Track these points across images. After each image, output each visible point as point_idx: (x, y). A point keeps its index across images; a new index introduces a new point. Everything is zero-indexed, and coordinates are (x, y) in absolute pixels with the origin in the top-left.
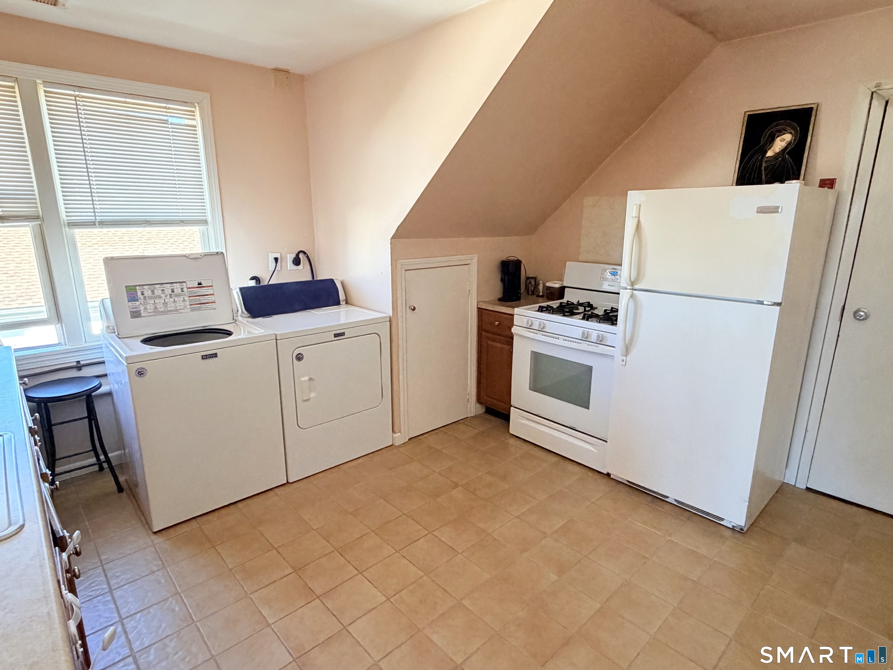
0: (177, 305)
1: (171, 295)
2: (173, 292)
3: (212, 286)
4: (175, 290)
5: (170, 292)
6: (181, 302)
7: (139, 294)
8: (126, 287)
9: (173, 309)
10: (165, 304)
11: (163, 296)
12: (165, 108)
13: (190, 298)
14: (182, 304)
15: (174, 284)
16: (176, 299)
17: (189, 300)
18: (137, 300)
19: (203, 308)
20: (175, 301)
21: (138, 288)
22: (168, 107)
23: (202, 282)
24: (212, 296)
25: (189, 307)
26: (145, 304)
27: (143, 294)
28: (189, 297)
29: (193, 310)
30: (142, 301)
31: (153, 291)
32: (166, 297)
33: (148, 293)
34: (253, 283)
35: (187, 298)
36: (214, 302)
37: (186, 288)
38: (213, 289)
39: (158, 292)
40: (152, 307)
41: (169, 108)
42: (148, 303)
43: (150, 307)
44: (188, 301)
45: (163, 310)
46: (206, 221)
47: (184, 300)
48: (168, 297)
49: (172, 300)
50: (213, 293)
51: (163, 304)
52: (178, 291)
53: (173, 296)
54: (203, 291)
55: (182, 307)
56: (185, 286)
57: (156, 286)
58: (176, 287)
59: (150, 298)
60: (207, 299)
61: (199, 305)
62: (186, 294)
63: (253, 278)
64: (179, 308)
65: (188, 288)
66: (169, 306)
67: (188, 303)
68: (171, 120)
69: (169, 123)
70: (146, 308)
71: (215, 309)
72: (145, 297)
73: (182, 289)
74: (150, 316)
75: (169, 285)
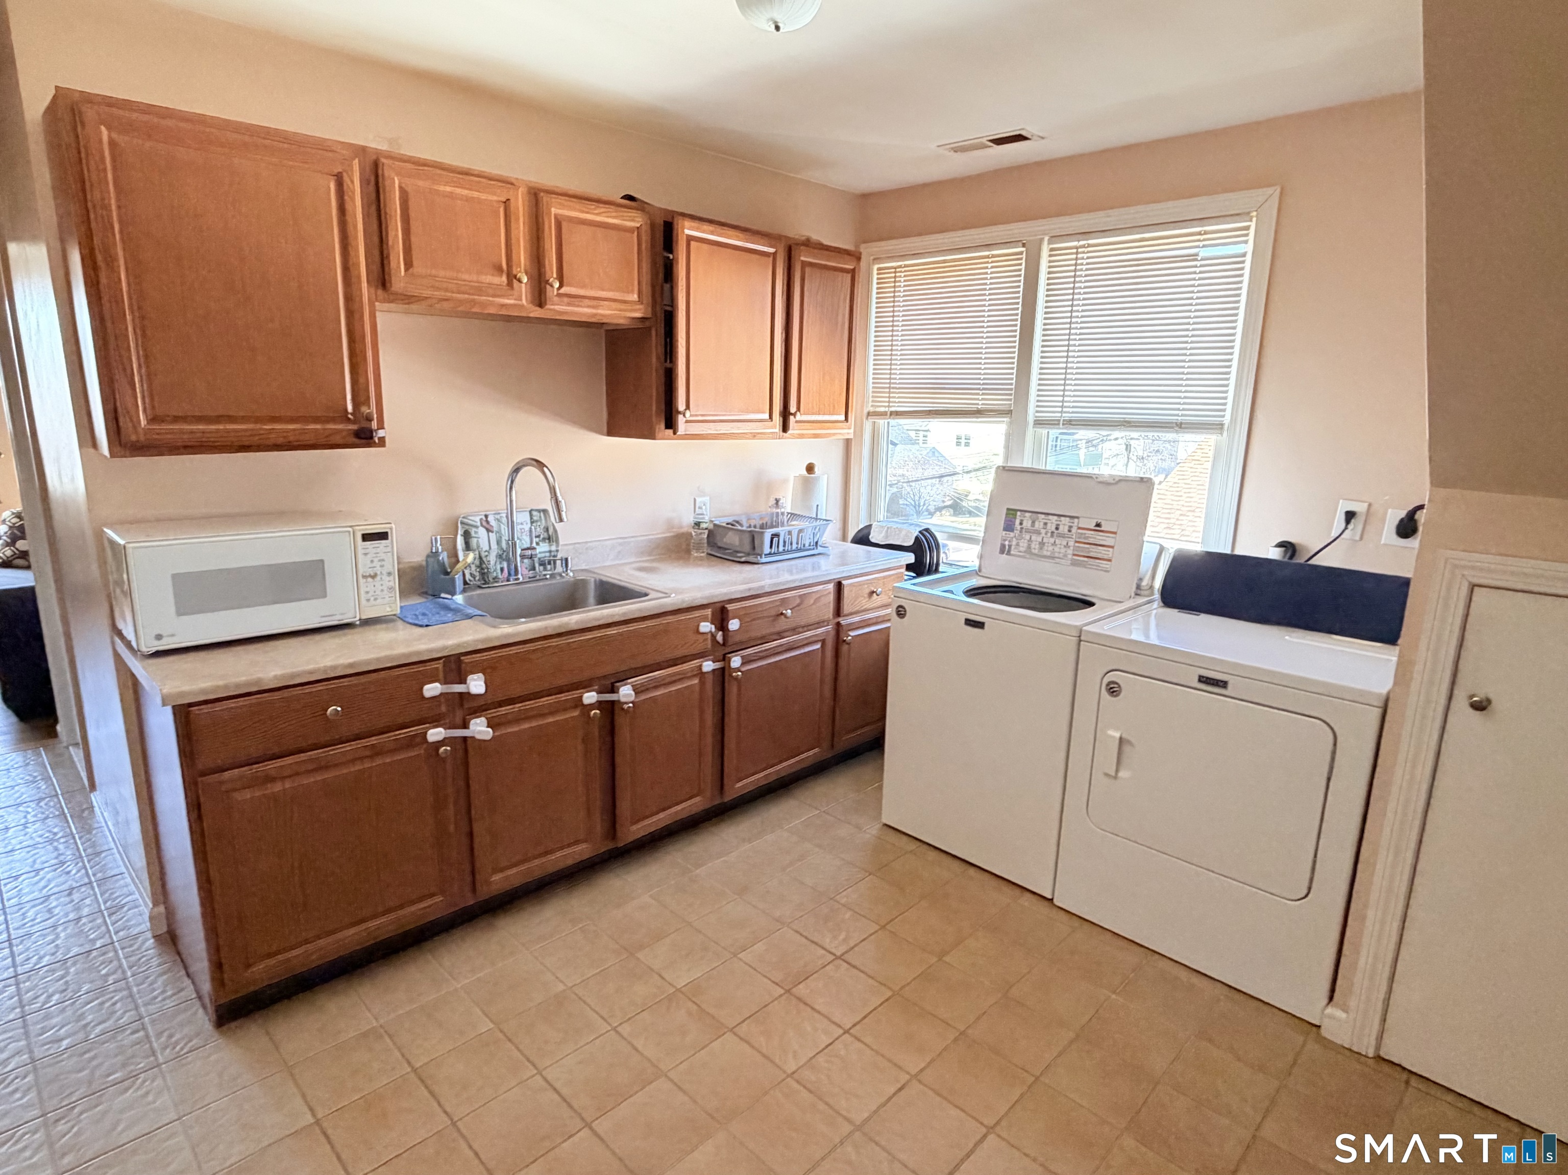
0: (1057, 549)
1: (1053, 532)
2: (1057, 529)
3: (1115, 533)
4: (1061, 527)
5: (1053, 529)
6: (1062, 547)
7: (1018, 522)
8: (1008, 509)
9: (1049, 554)
10: (1042, 544)
11: (1043, 531)
12: (1200, 234)
13: (1077, 544)
14: (1063, 550)
15: (1063, 518)
16: (1058, 542)
17: (1074, 546)
18: (1012, 530)
19: (1090, 565)
20: (1054, 544)
21: (1019, 513)
22: (1205, 231)
23: (1103, 523)
24: (1111, 549)
25: (1070, 556)
26: (1020, 538)
27: (1021, 524)
28: (1076, 542)
29: (1074, 563)
30: (1017, 532)
31: (1033, 522)
32: (1046, 534)
33: (1027, 524)
34: (1275, 554)
35: (1071, 543)
36: (1110, 560)
37: (1076, 528)
38: (1115, 538)
39: (1038, 525)
40: (1026, 545)
41: (1206, 233)
42: (1023, 538)
43: (1023, 544)
44: (1072, 548)
45: (1036, 551)
46: (1222, 425)
47: (1067, 546)
48: (1049, 534)
49: (1052, 540)
50: (1112, 544)
51: (1040, 543)
52: (1064, 529)
53: (1055, 534)
54: (1099, 538)
55: (1061, 555)
56: (1076, 524)
57: (1039, 515)
58: (1063, 522)
59: (1028, 531)
60: (1100, 553)
61: (1086, 559)
62: (1074, 537)
63: (1281, 545)
64: (1057, 555)
65: (1079, 528)
66: (1046, 548)
67: (1070, 551)
68: (1203, 253)
69: (1199, 258)
70: (1018, 545)
71: (1108, 571)
72: (1022, 528)
73: (1071, 527)
74: (1019, 556)
75: (1056, 518)
